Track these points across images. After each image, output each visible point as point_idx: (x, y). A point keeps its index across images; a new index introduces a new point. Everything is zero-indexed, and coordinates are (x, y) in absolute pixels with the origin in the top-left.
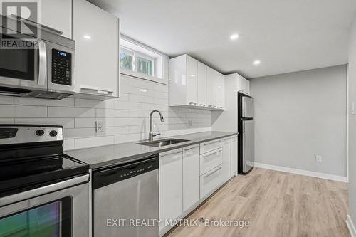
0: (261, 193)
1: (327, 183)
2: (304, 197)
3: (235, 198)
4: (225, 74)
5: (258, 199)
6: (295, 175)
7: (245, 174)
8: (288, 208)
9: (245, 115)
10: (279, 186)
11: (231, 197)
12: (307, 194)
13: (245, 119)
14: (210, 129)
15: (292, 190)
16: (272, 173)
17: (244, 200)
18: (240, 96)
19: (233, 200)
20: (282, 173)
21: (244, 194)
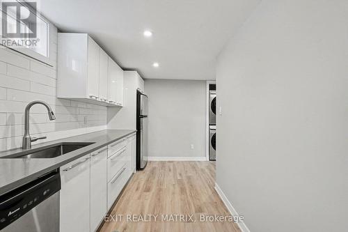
0: (160, 184)
1: (198, 163)
2: (189, 178)
3: (140, 196)
4: (124, 69)
5: (160, 190)
6: (178, 162)
7: (142, 169)
8: (183, 190)
9: (143, 113)
10: (171, 174)
11: (136, 195)
12: (190, 175)
13: (143, 117)
14: (105, 127)
15: (180, 175)
16: (163, 163)
17: (150, 195)
18: (139, 94)
19: (139, 198)
20: (169, 162)
21: (148, 190)
